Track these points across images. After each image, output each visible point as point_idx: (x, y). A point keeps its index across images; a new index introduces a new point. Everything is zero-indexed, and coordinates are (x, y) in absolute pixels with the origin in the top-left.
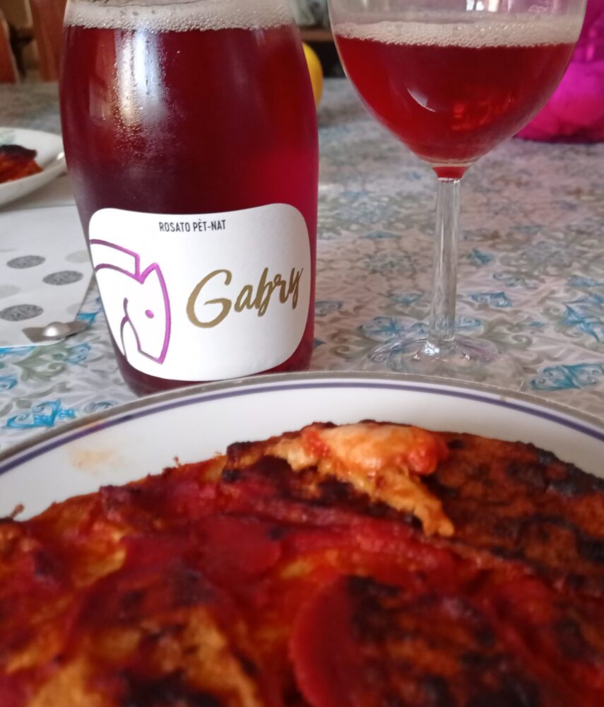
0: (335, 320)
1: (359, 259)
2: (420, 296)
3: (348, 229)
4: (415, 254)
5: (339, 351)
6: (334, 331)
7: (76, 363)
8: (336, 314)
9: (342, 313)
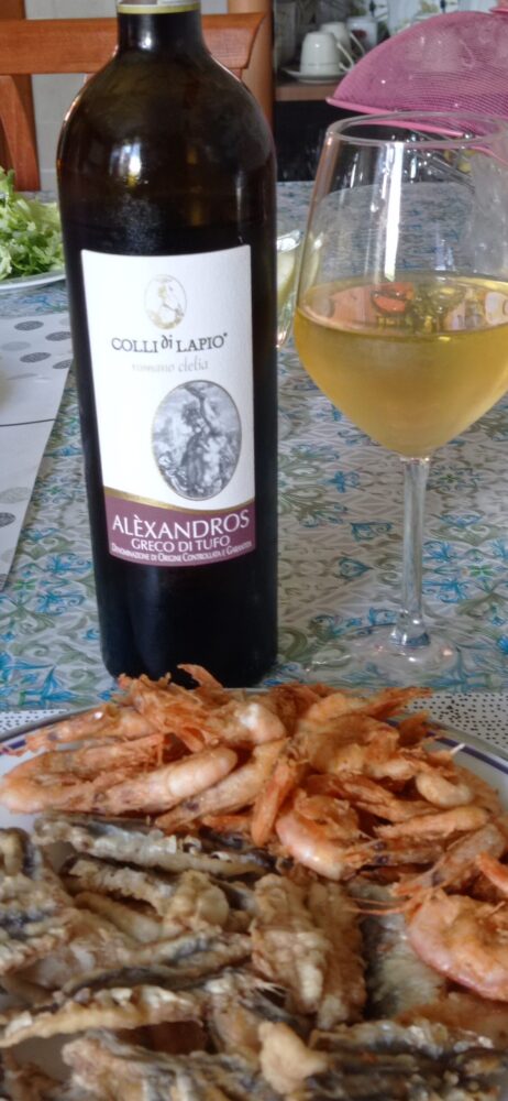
0: (383, 543)
2: (478, 518)
5: (387, 578)
6: (382, 556)
8: (384, 537)
9: (390, 536)
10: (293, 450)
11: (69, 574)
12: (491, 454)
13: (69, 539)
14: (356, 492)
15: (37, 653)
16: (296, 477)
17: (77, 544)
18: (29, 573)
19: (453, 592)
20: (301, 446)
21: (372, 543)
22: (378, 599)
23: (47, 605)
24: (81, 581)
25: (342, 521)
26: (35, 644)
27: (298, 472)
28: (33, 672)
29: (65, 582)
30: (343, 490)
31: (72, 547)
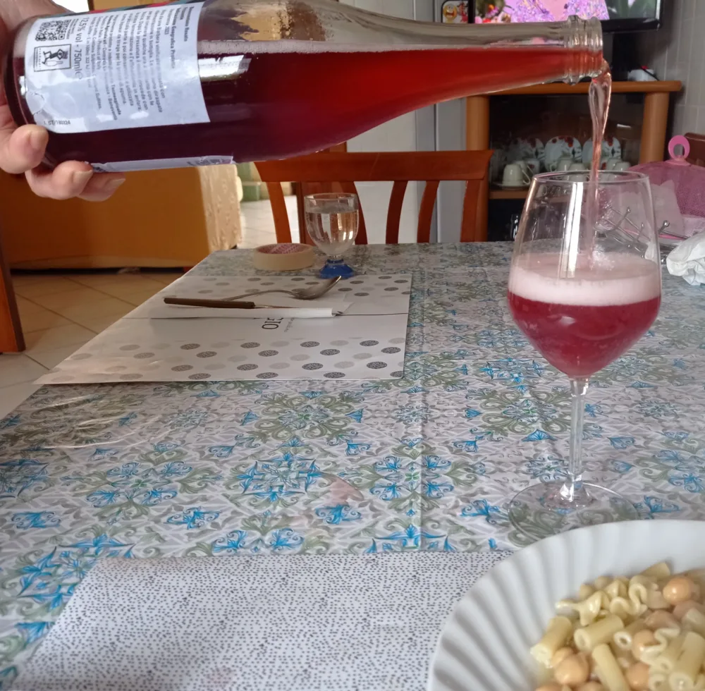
0: (633, 451)
1: (633, 405)
3: (615, 380)
4: (673, 401)
7: (482, 475)
10: (553, 390)
11: (438, 470)
12: (677, 394)
13: (432, 446)
14: (603, 417)
15: (433, 526)
16: (562, 407)
17: (437, 450)
18: (412, 469)
19: (693, 484)
20: (557, 387)
21: (626, 450)
22: (646, 489)
23: (430, 491)
24: (447, 474)
25: (601, 437)
26: (430, 519)
27: (562, 403)
28: (434, 540)
29: (437, 476)
30: (595, 416)
31: (435, 452)
